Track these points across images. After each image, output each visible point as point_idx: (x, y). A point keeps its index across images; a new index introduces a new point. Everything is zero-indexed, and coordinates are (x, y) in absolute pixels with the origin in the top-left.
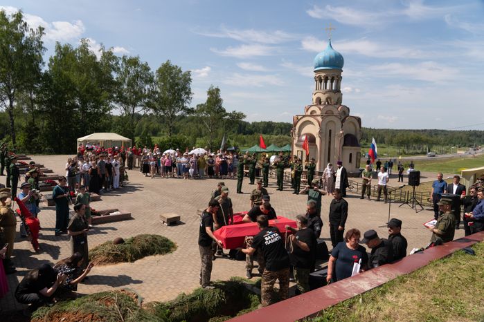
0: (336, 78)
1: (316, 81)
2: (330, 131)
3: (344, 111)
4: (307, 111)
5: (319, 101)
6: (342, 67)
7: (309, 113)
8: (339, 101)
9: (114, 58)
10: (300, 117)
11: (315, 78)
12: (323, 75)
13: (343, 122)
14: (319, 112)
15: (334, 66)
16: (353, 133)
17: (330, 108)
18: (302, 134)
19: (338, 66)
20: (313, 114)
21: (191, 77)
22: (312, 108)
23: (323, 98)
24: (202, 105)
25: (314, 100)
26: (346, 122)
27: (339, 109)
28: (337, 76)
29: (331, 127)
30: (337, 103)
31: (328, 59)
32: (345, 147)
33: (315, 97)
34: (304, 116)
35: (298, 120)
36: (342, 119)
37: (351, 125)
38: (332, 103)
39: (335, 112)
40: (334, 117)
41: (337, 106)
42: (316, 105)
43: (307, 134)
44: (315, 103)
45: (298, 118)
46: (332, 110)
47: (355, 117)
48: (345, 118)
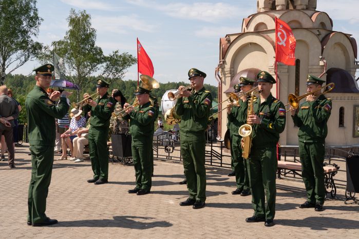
2: (298, 62)
3: (322, 24)
4: (247, 26)
5: (270, 5)
7: (251, 29)
8: (311, 4)
10: (232, 39)
13: (323, 41)
14: (271, 25)
16: (342, 66)
17: (294, 15)
18: (239, 71)
20: (260, 30)
22: (258, 19)
25: (262, 5)
26: (330, 43)
27: (314, 18)
29: (299, 54)
30: (307, 9)
34: (241, 35)
35: (231, 44)
36: (321, 37)
37: (339, 51)
38: (299, 7)
39: (306, 23)
40: (305, 32)
41: (309, 13)
42: (265, 13)
43: (249, 71)
44: (262, 10)
45: (229, 41)
46: (300, 21)
47: (345, 35)
48: (327, 36)
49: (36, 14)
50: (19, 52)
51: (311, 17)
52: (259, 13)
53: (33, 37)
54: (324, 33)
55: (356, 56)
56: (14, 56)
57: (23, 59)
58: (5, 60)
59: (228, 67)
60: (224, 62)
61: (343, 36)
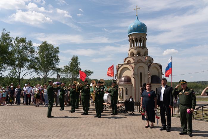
0: (143, 39)
1: (130, 42)
2: (141, 73)
3: (150, 60)
4: (125, 61)
5: (132, 54)
6: (146, 32)
7: (126, 62)
8: (146, 54)
9: (9, 38)
10: (120, 66)
11: (129, 40)
12: (134, 37)
13: (149, 67)
14: (132, 61)
15: (140, 31)
16: (157, 75)
17: (140, 58)
18: (123, 76)
19: (143, 31)
20: (129, 63)
21: (59, 50)
22: (128, 59)
23: (135, 52)
24: (67, 66)
25: (129, 54)
26: (151, 67)
27: (146, 59)
28: (143, 38)
29: (141, 70)
30: (144, 55)
31: (136, 27)
32: (152, 84)
33: (129, 52)
34: (122, 65)
35: (119, 67)
36: (148, 65)
37: (155, 69)
38: (141, 55)
39: (143, 60)
40: (143, 63)
41: (145, 57)
42: (130, 57)
43: (125, 77)
44: (130, 56)
45: (119, 66)
46: (142, 59)
47: (157, 64)
48: (150, 65)
49: (58, 58)
50: (52, 71)
51: (145, 59)
52: (129, 57)
53: (57, 66)
54: (149, 64)
55: (162, 71)
56: (50, 72)
57: (53, 73)
58: (46, 73)
59: (118, 75)
60: (117, 74)
61: (156, 64)
